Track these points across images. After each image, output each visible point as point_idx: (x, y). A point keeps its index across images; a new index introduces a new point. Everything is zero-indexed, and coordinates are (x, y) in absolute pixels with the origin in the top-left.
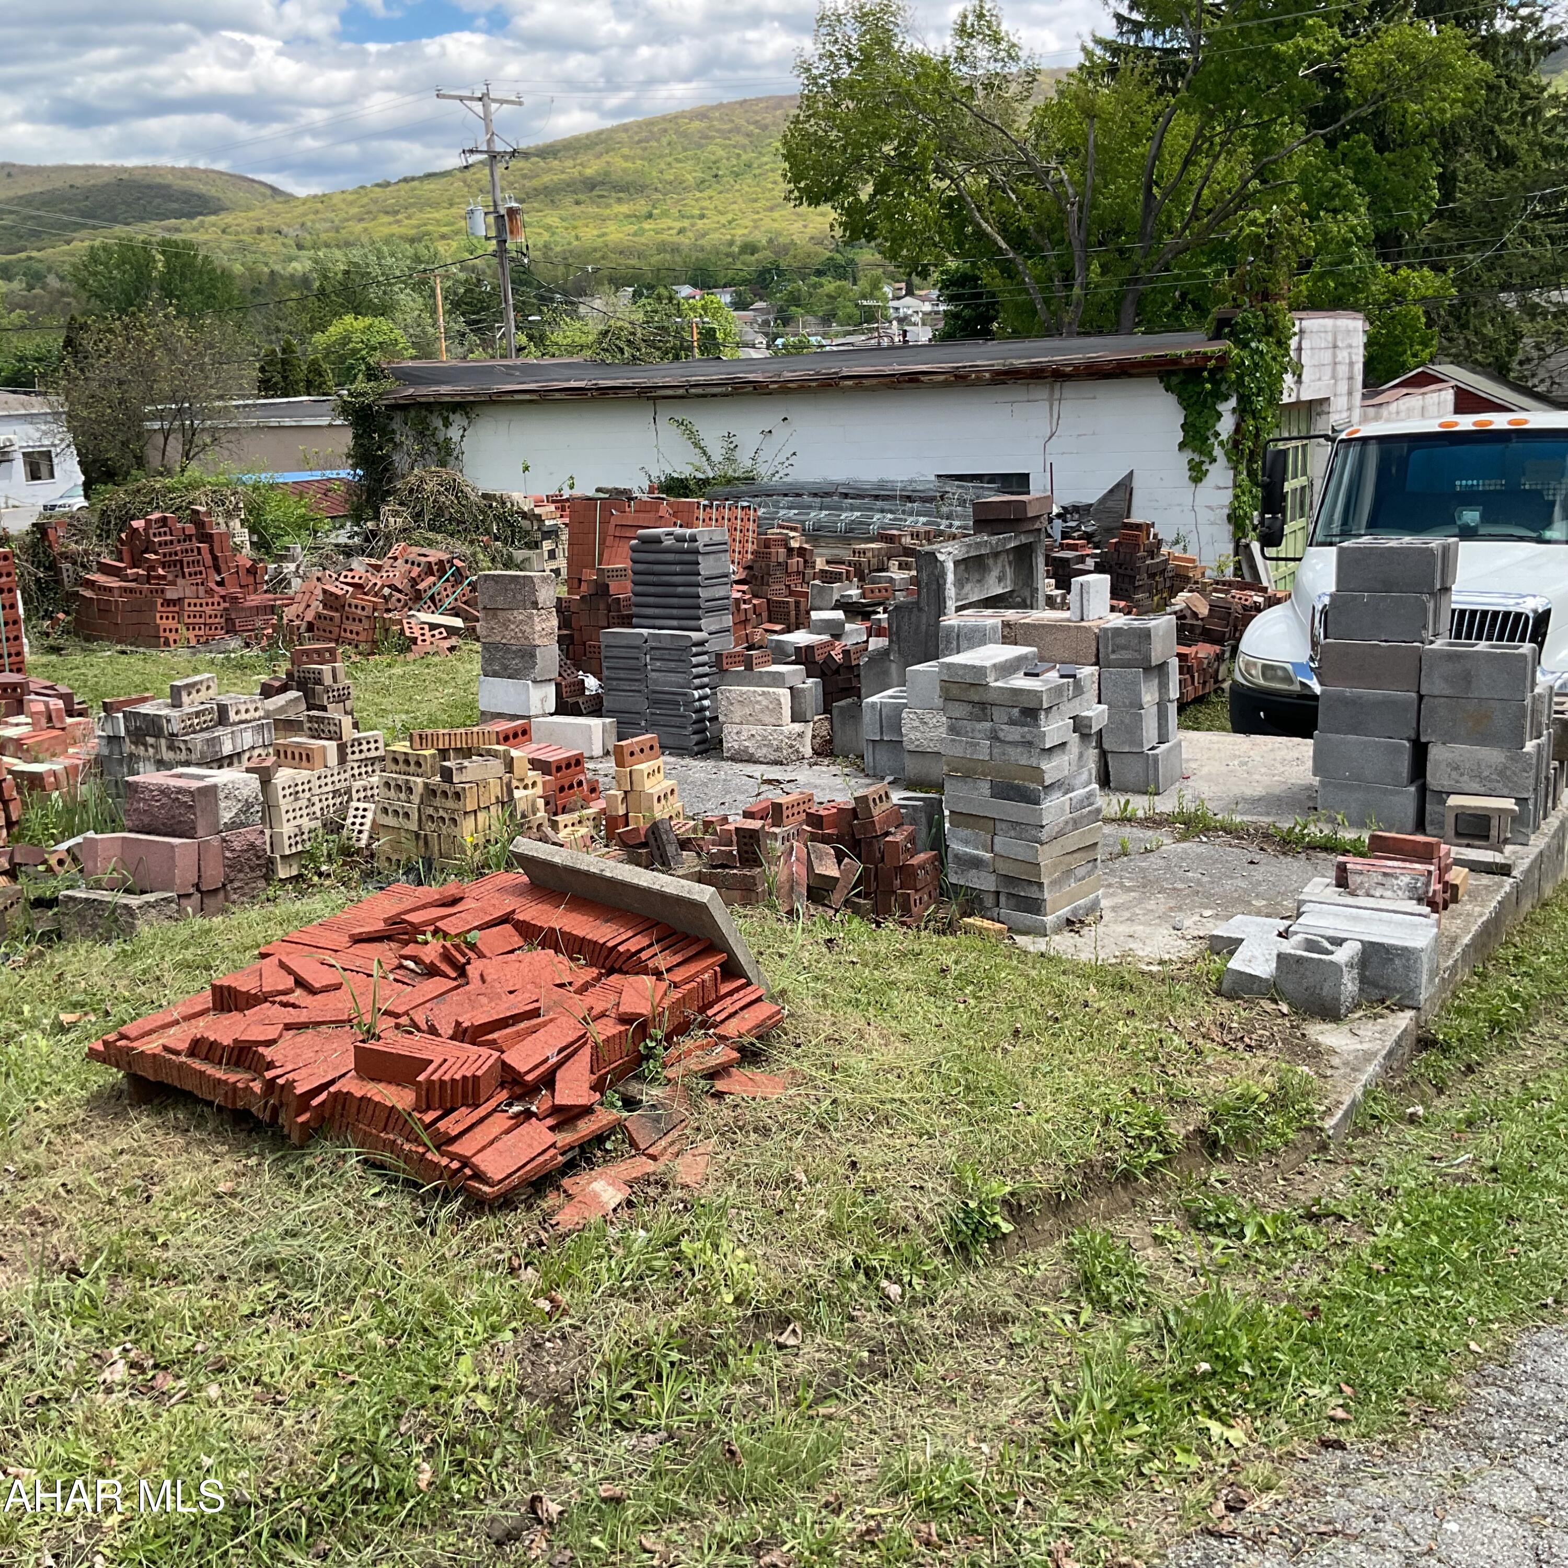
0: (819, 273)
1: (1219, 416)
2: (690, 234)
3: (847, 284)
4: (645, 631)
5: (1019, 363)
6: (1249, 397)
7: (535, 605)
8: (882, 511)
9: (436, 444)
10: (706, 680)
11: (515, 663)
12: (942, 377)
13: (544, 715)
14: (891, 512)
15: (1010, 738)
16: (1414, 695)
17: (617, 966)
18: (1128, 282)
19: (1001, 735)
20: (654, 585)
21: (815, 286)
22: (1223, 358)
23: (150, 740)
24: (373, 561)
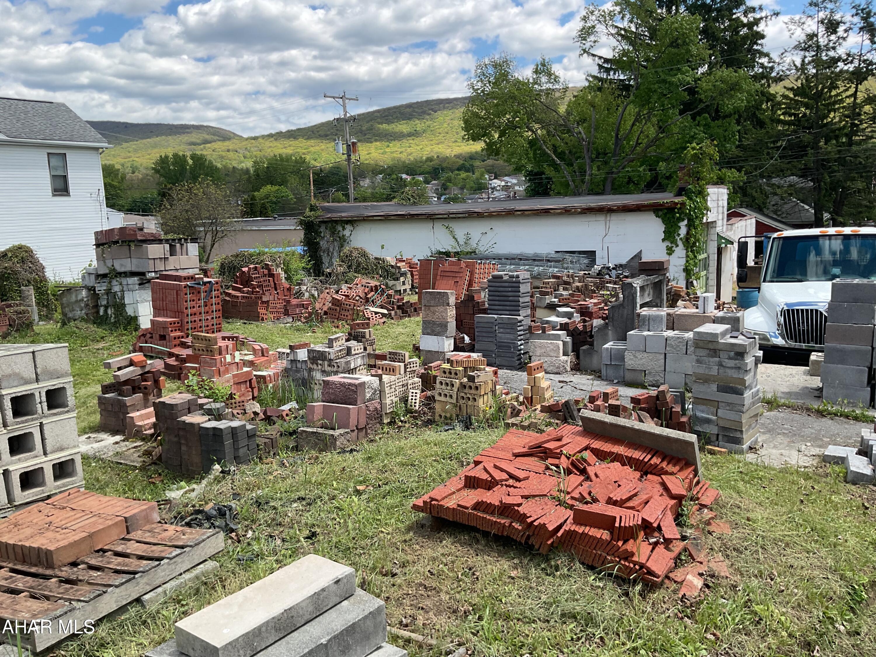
0: (459, 169)
1: (680, 228)
2: (405, 154)
3: (470, 174)
4: (496, 316)
5: (592, 205)
6: (693, 220)
7: (448, 304)
8: (537, 266)
9: (339, 237)
10: (522, 337)
11: (438, 329)
12: (559, 211)
13: (449, 352)
14: (542, 266)
15: (729, 365)
16: (870, 348)
17: (649, 471)
18: (608, 173)
19: (724, 364)
20: (498, 296)
21: (457, 175)
22: (683, 204)
23: (320, 362)
24: (349, 285)
